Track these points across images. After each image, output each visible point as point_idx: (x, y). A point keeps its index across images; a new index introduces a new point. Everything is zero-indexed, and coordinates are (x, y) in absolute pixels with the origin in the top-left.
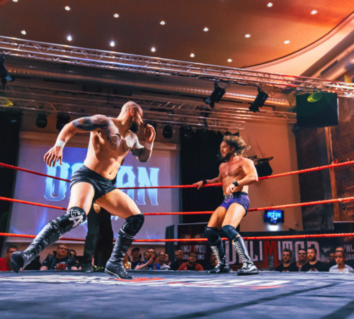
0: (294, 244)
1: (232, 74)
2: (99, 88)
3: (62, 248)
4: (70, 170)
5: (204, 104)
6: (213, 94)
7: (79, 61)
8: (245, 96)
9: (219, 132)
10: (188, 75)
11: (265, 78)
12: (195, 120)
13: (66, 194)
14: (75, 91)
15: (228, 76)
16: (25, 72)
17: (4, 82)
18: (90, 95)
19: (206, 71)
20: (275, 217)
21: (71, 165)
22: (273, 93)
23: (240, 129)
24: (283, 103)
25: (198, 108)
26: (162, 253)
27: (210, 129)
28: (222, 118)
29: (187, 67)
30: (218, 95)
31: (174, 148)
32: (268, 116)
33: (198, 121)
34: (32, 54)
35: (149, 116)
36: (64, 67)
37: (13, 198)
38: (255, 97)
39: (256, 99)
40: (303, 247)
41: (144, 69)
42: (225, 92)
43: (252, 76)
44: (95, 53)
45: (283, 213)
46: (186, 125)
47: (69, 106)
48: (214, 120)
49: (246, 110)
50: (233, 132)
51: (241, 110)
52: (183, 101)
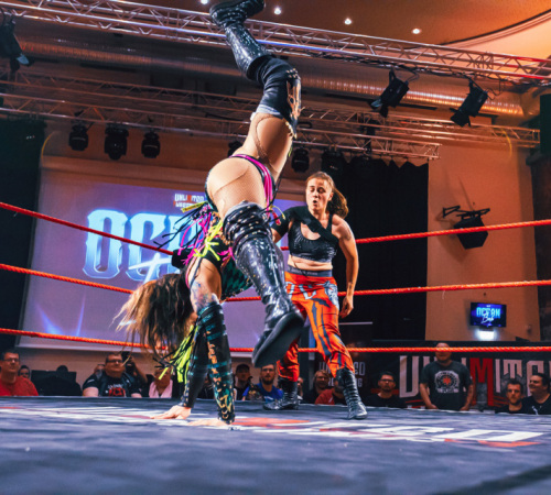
0: (524, 365)
1: (423, 55)
2: (180, 80)
3: (114, 361)
4: (128, 226)
5: (366, 111)
6: (387, 89)
7: (146, 29)
8: (441, 97)
9: (392, 162)
10: (342, 57)
11: (483, 62)
12: (350, 141)
13: (120, 267)
14: (135, 86)
15: (415, 59)
16: (49, 49)
17: (15, 66)
18: (164, 92)
19: (374, 49)
20: (490, 316)
21: (130, 217)
22: (497, 92)
23: (431, 157)
24: (513, 110)
25: (355, 117)
27: (375, 157)
28: (399, 137)
29: (341, 42)
30: (395, 96)
32: (481, 134)
33: (355, 142)
34: (63, 17)
36: (118, 41)
38: (463, 99)
39: (464, 104)
40: (541, 370)
42: (408, 89)
43: (458, 59)
44: (174, 15)
45: (504, 309)
46: (333, 148)
47: (127, 112)
48: (383, 141)
49: (443, 123)
50: (418, 163)
51: (434, 123)
52: (329, 105)
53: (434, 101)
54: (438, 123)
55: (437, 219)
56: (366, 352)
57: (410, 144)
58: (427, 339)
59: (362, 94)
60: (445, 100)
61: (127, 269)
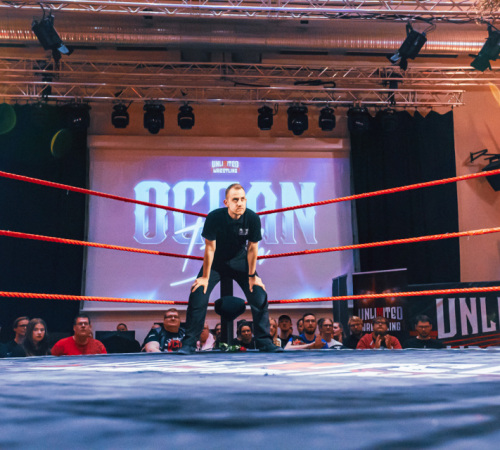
1: (438, 5)
2: (208, 53)
3: (171, 316)
4: (171, 194)
5: (387, 65)
6: (403, 45)
7: (171, 9)
8: (461, 44)
9: (416, 113)
10: (359, 15)
12: (373, 96)
13: (167, 233)
14: (167, 63)
15: (431, 9)
16: (87, 37)
17: (57, 56)
18: (194, 66)
19: (390, 4)
21: (172, 183)
23: (455, 104)
25: (378, 71)
26: (327, 322)
27: (400, 109)
28: (421, 88)
30: (413, 47)
31: (339, 146)
33: (378, 97)
34: (95, 6)
35: (294, 95)
36: (148, 22)
37: (86, 241)
38: (482, 44)
39: (484, 48)
41: (282, 12)
42: (425, 40)
46: (358, 105)
47: (162, 89)
48: (407, 93)
49: (465, 70)
50: (442, 111)
51: (455, 70)
52: (350, 63)
53: (454, 49)
54: (460, 70)
55: (466, 164)
56: (402, 297)
57: (433, 93)
58: (462, 280)
59: (382, 49)
60: (466, 47)
61: (173, 234)
